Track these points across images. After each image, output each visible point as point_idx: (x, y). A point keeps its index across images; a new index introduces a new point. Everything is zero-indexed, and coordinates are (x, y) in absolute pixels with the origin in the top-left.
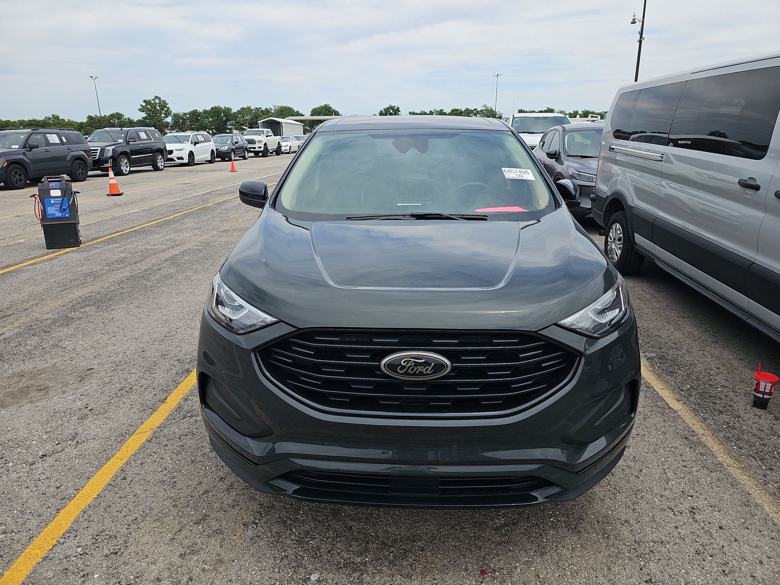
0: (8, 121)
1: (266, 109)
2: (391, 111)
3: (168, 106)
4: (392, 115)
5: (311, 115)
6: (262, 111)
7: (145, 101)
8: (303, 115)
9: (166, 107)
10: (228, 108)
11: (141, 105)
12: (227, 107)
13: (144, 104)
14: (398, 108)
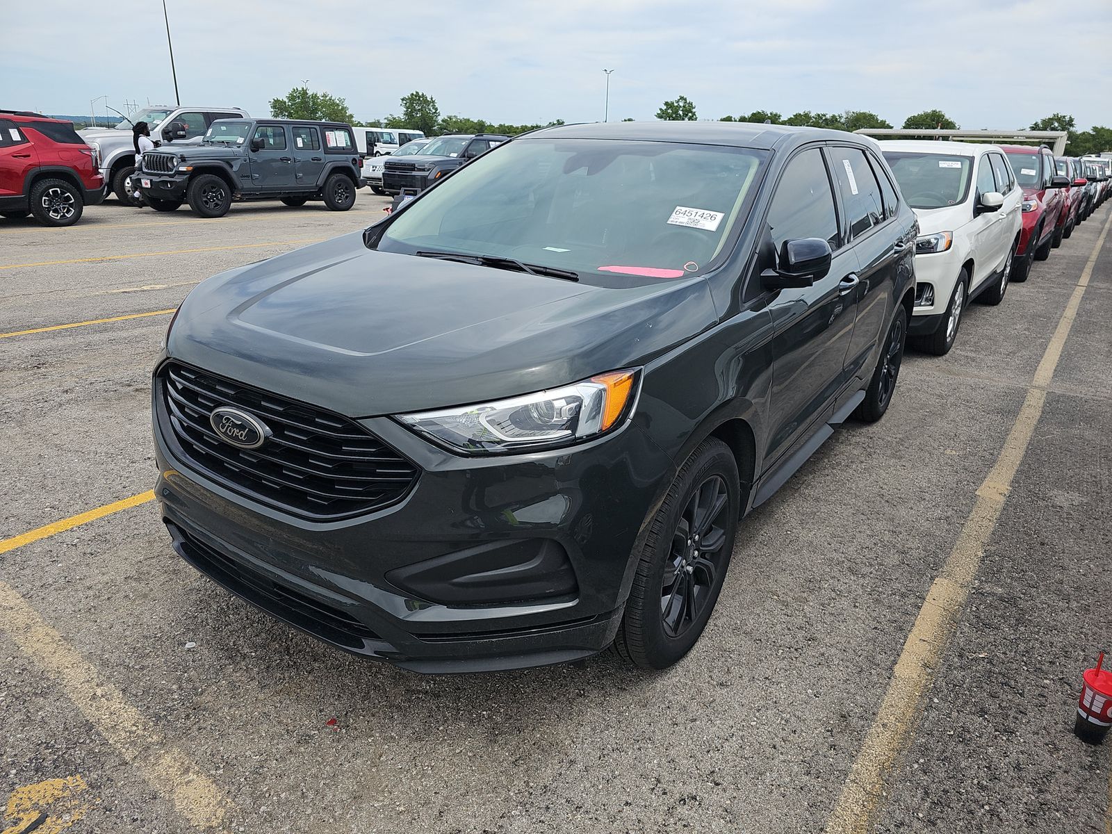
0: (511, 126)
1: (834, 116)
2: (1056, 124)
3: (694, 110)
4: (1058, 130)
5: (904, 128)
6: (826, 119)
7: (666, 104)
8: (892, 128)
9: (691, 112)
10: (776, 115)
11: (661, 109)
12: (774, 113)
13: (664, 108)
14: (1071, 120)
